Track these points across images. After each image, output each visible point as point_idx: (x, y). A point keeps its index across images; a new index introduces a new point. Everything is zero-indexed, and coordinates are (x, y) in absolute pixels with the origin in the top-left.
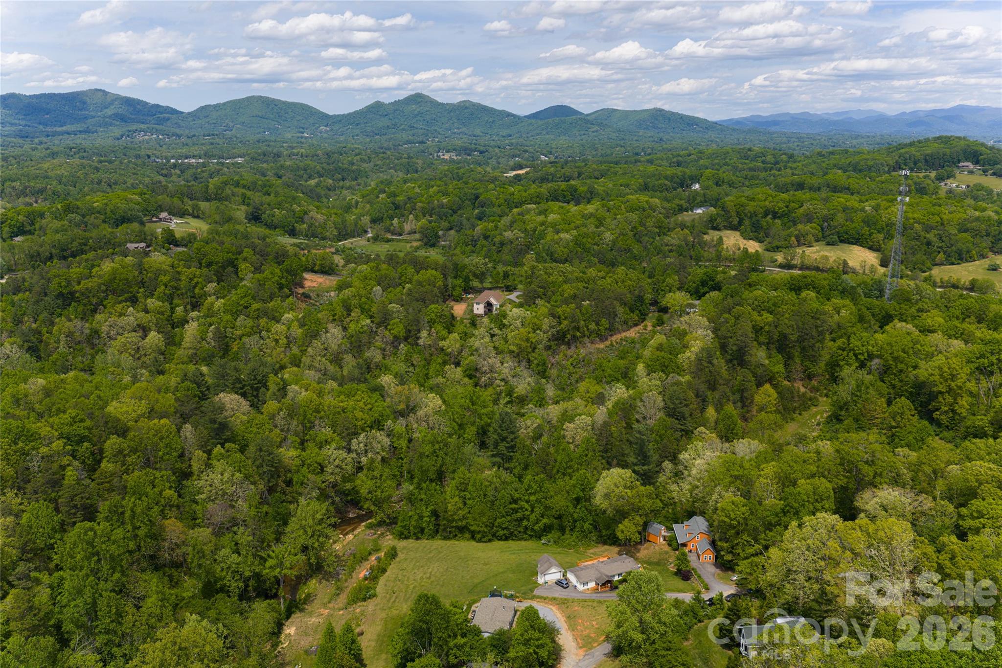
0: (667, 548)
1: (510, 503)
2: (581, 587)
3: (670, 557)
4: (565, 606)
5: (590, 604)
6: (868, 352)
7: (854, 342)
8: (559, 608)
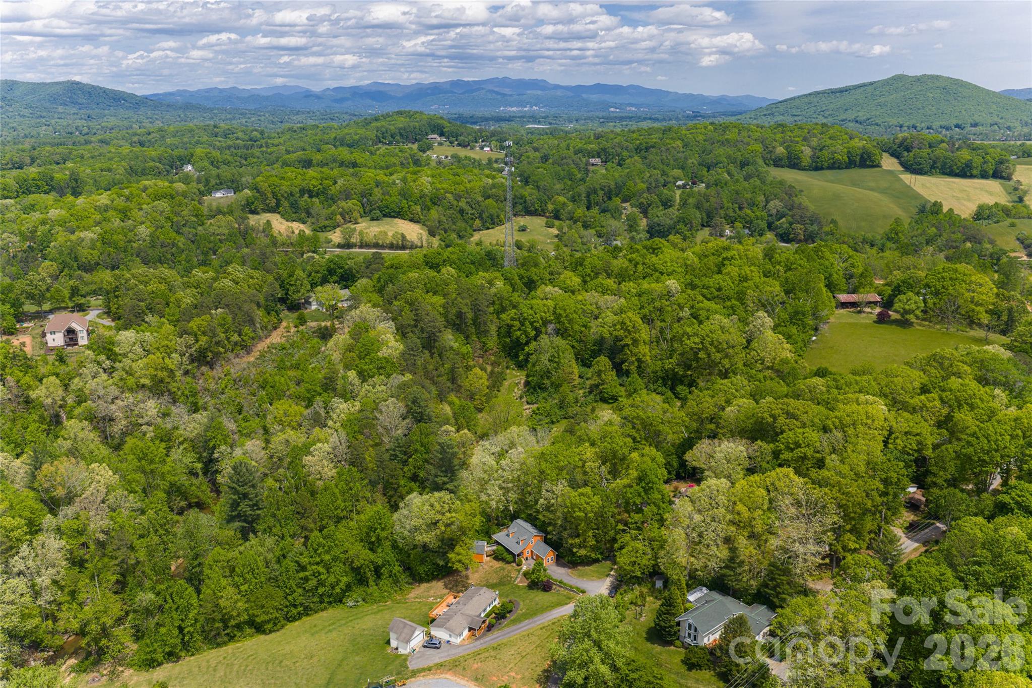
0: (498, 564)
1: (298, 572)
2: (457, 641)
3: (510, 571)
4: (460, 669)
5: (487, 654)
6: (542, 319)
7: (527, 312)
8: (455, 674)
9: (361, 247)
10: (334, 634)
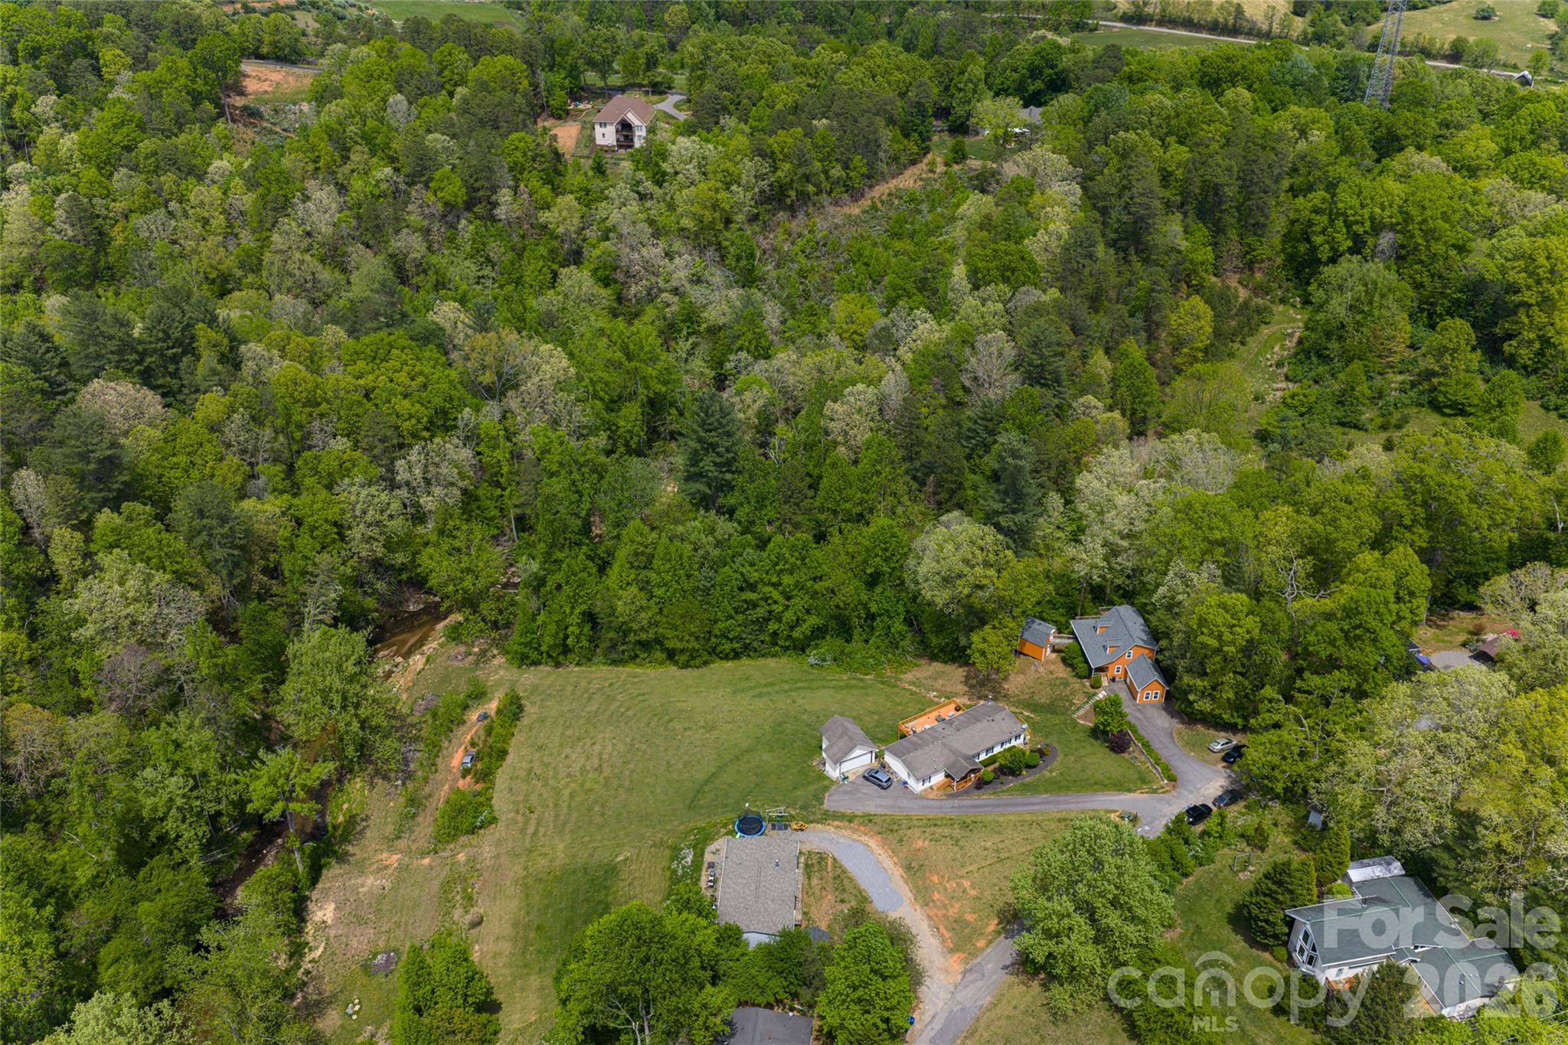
0: (1062, 672)
1: (741, 589)
2: (917, 787)
3: (1073, 693)
4: (893, 838)
5: (946, 831)
6: (1372, 219)
7: (1346, 199)
8: (884, 844)
9: (1160, 23)
10: (760, 703)
